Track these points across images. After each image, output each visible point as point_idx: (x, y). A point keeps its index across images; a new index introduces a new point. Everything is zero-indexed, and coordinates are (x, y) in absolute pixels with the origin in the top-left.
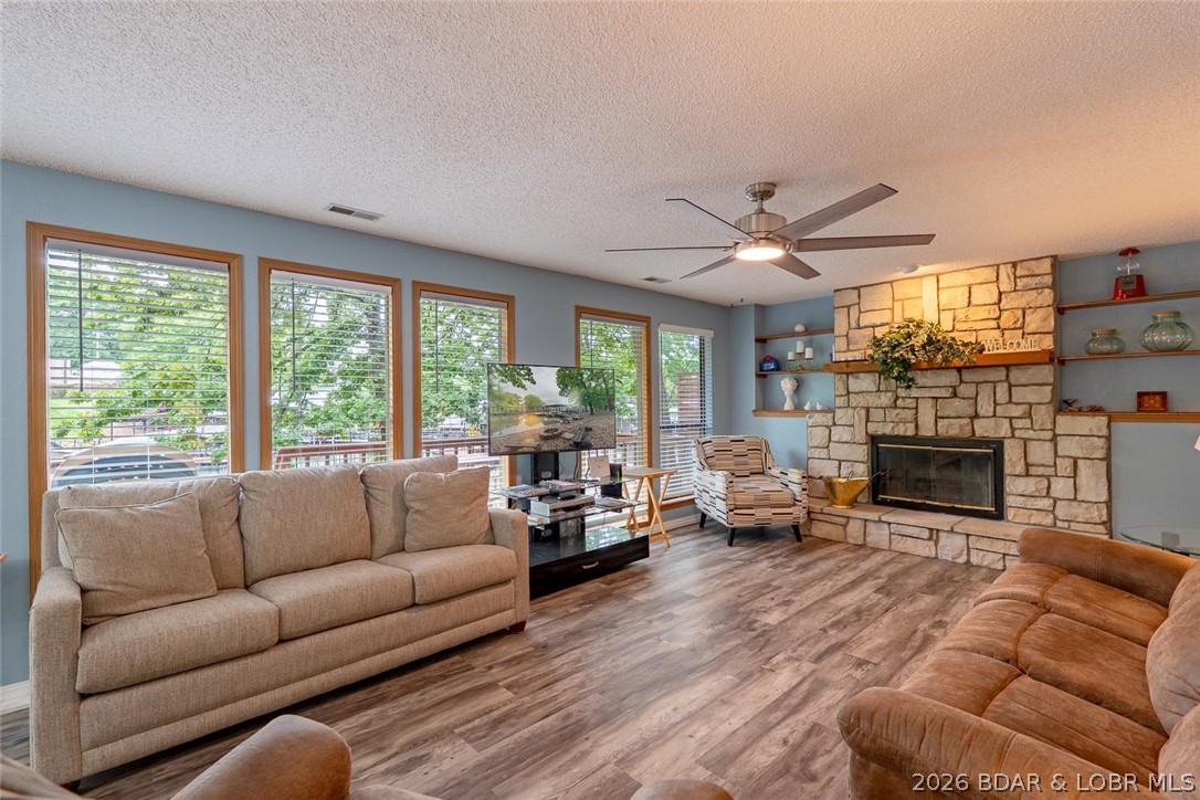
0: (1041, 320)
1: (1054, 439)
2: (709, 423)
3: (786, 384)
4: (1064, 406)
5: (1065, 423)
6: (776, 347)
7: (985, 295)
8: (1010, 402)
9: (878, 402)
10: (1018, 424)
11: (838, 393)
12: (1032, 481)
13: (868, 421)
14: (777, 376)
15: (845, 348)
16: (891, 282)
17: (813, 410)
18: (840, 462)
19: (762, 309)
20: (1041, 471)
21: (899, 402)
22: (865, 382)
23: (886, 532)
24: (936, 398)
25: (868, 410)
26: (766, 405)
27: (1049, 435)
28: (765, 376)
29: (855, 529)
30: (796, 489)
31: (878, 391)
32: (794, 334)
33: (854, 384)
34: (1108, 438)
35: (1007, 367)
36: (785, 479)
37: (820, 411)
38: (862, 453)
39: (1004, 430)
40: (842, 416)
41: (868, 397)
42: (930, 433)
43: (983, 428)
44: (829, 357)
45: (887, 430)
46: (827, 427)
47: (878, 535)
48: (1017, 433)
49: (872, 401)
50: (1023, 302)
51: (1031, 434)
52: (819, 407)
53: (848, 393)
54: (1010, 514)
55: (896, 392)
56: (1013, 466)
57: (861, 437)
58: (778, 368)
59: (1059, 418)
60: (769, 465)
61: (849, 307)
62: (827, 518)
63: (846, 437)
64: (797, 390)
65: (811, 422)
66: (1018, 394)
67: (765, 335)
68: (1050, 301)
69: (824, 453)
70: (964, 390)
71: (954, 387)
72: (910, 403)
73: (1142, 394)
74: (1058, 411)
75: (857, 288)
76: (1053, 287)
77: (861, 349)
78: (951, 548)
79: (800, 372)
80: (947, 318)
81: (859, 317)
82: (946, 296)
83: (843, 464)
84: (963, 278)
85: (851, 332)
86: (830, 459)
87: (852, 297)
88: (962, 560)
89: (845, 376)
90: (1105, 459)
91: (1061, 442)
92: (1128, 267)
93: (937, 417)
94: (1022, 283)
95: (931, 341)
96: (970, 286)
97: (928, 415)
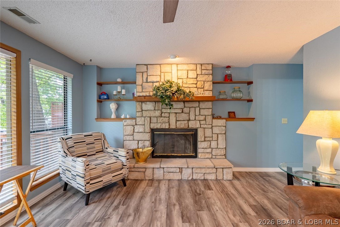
0: (209, 86)
1: (212, 128)
2: (70, 126)
3: (113, 106)
4: (214, 116)
5: (215, 122)
6: (107, 88)
7: (192, 74)
8: (200, 115)
9: (155, 115)
10: (202, 122)
11: (137, 111)
12: (206, 143)
13: (150, 123)
14: (107, 102)
15: (141, 90)
16: (160, 65)
17: (125, 118)
18: (138, 141)
19: (100, 69)
20: (208, 139)
21: (163, 115)
22: (149, 106)
23: (162, 172)
24: (176, 113)
25: (150, 117)
26: (102, 116)
27: (210, 126)
28: (101, 102)
29: (149, 173)
30: (124, 160)
31: (155, 110)
32: (117, 83)
33: (145, 107)
34: (226, 127)
35: (199, 102)
36: (116, 154)
37: (128, 119)
38: (148, 136)
39: (198, 126)
40: (140, 121)
41: (150, 112)
42: (174, 127)
43: (192, 125)
44: (132, 95)
45: (158, 126)
46: (133, 126)
47: (159, 174)
48: (202, 126)
49: (152, 114)
50: (203, 79)
51: (206, 126)
52: (128, 117)
53: (142, 110)
54: (199, 155)
55: (161, 110)
56: (201, 138)
57: (148, 130)
58: (108, 98)
59: (213, 120)
60: (106, 146)
61: (143, 73)
62: (136, 170)
63: (141, 130)
64: (117, 109)
65: (125, 124)
66: (203, 112)
67: (102, 81)
68: (211, 80)
69: (131, 138)
70: (186, 110)
71: (182, 109)
72: (167, 115)
73: (229, 113)
74: (213, 118)
75: (146, 65)
76: (212, 75)
77: (149, 91)
78: (187, 174)
79: (119, 100)
80: (180, 82)
81: (147, 77)
82: (180, 73)
83: (140, 142)
84: (186, 67)
85: (144, 84)
86: (134, 140)
87: (144, 68)
88: (190, 178)
89: (141, 103)
90: (225, 134)
91: (214, 129)
92: (228, 72)
93: (177, 121)
94: (203, 72)
95: (179, 90)
96: (188, 70)
97: (173, 120)
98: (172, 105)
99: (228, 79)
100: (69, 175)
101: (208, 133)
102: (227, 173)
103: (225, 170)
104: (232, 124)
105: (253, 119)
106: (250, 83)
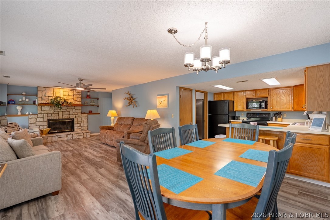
0: (79, 99)
1: (81, 118)
3: (19, 108)
5: (83, 115)
7: (71, 94)
9: (50, 112)
10: (76, 115)
11: (39, 110)
12: (78, 124)
13: (47, 116)
15: (41, 100)
16: (53, 88)
17: (29, 115)
18: (39, 126)
21: (55, 112)
22: (47, 108)
23: (57, 138)
24: (63, 112)
25: (47, 114)
27: (80, 117)
29: (49, 139)
31: (50, 110)
32: (22, 95)
33: (43, 108)
34: (87, 117)
35: (75, 106)
37: (32, 115)
38: (46, 123)
39: (74, 117)
40: (40, 116)
41: (47, 111)
42: (62, 118)
43: (71, 117)
45: (53, 118)
46: (36, 118)
47: (55, 139)
48: (76, 117)
49: (48, 112)
50: (77, 96)
51: (78, 117)
53: (42, 110)
54: (75, 130)
55: (54, 110)
56: (76, 122)
57: (46, 120)
58: (15, 104)
61: (42, 91)
63: (41, 120)
64: (22, 110)
65: (30, 117)
66: (76, 111)
68: (81, 97)
69: (35, 125)
70: (68, 110)
71: (66, 110)
72: (58, 112)
73: (89, 111)
74: (82, 113)
75: (45, 88)
76: (81, 95)
77: (46, 101)
78: (70, 137)
79: (24, 105)
80: (65, 97)
81: (45, 94)
82: (65, 93)
83: (40, 126)
84: (68, 90)
85: (42, 97)
86: (36, 126)
87: (44, 89)
88: (71, 139)
89: (41, 107)
90: (87, 120)
92: (89, 94)
93: (63, 115)
94: (77, 93)
95: (65, 101)
96: (69, 92)
97: (61, 115)
98: (62, 108)
99: (89, 97)
102: (88, 134)
103: (87, 133)
104: (90, 116)
105: (99, 114)
106: (98, 99)
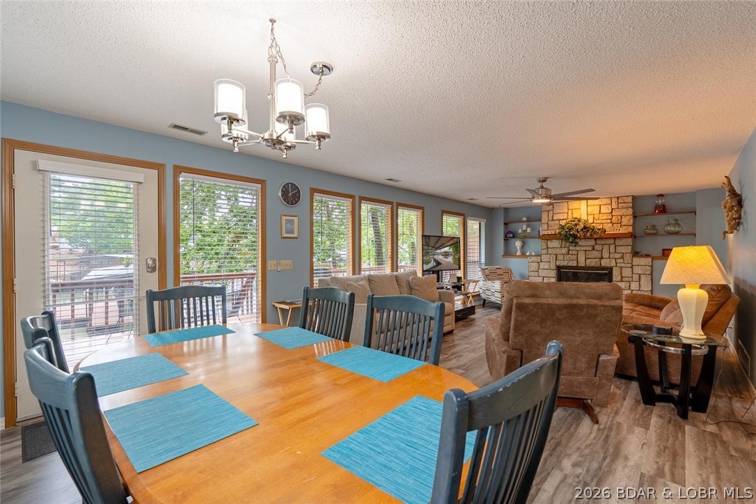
0: (628, 220)
1: (632, 267)
2: (483, 260)
3: (518, 244)
4: (636, 254)
5: (636, 261)
6: (512, 227)
7: (605, 209)
8: (615, 252)
9: (561, 252)
10: (619, 261)
11: (543, 248)
12: (623, 283)
13: (556, 260)
14: (513, 240)
15: (546, 229)
16: (567, 202)
17: (531, 256)
18: (543, 277)
19: (506, 209)
20: (627, 279)
21: (570, 252)
22: (555, 243)
24: (586, 251)
25: (556, 255)
26: (508, 253)
27: (630, 265)
28: (507, 240)
31: (561, 247)
32: (524, 222)
33: (550, 244)
34: (652, 266)
35: (615, 238)
37: (535, 256)
38: (553, 273)
39: (613, 263)
40: (545, 258)
42: (583, 265)
43: (605, 263)
44: (537, 233)
45: (565, 263)
46: (538, 262)
48: (618, 265)
49: (558, 251)
50: (621, 213)
51: (623, 265)
52: (533, 254)
53: (548, 248)
55: (569, 248)
56: (617, 277)
57: (553, 266)
58: (514, 237)
59: (634, 259)
61: (548, 211)
63: (547, 267)
64: (522, 247)
65: (530, 261)
66: (619, 249)
67: (507, 221)
68: (631, 213)
69: (536, 274)
70: (597, 247)
71: (593, 246)
72: (575, 252)
73: (664, 250)
74: (634, 256)
75: (552, 204)
76: (632, 207)
77: (554, 229)
79: (524, 238)
80: (590, 218)
81: (553, 216)
82: (591, 209)
83: (545, 278)
84: (598, 202)
85: (549, 222)
86: (539, 276)
87: (550, 207)
89: (547, 241)
90: (650, 274)
91: (635, 268)
92: (660, 202)
93: (586, 258)
94: (621, 205)
95: (586, 227)
96: (600, 206)
97: (582, 257)
98: (578, 243)
99: (660, 209)
100: (489, 293)
101: (627, 272)
106: (696, 213)
